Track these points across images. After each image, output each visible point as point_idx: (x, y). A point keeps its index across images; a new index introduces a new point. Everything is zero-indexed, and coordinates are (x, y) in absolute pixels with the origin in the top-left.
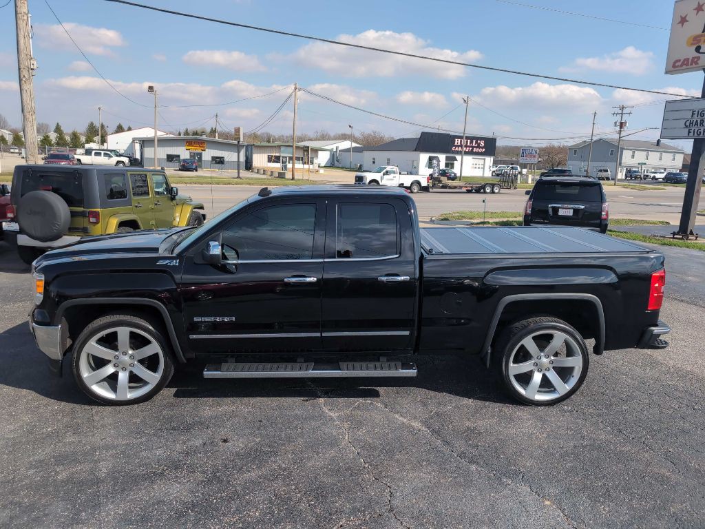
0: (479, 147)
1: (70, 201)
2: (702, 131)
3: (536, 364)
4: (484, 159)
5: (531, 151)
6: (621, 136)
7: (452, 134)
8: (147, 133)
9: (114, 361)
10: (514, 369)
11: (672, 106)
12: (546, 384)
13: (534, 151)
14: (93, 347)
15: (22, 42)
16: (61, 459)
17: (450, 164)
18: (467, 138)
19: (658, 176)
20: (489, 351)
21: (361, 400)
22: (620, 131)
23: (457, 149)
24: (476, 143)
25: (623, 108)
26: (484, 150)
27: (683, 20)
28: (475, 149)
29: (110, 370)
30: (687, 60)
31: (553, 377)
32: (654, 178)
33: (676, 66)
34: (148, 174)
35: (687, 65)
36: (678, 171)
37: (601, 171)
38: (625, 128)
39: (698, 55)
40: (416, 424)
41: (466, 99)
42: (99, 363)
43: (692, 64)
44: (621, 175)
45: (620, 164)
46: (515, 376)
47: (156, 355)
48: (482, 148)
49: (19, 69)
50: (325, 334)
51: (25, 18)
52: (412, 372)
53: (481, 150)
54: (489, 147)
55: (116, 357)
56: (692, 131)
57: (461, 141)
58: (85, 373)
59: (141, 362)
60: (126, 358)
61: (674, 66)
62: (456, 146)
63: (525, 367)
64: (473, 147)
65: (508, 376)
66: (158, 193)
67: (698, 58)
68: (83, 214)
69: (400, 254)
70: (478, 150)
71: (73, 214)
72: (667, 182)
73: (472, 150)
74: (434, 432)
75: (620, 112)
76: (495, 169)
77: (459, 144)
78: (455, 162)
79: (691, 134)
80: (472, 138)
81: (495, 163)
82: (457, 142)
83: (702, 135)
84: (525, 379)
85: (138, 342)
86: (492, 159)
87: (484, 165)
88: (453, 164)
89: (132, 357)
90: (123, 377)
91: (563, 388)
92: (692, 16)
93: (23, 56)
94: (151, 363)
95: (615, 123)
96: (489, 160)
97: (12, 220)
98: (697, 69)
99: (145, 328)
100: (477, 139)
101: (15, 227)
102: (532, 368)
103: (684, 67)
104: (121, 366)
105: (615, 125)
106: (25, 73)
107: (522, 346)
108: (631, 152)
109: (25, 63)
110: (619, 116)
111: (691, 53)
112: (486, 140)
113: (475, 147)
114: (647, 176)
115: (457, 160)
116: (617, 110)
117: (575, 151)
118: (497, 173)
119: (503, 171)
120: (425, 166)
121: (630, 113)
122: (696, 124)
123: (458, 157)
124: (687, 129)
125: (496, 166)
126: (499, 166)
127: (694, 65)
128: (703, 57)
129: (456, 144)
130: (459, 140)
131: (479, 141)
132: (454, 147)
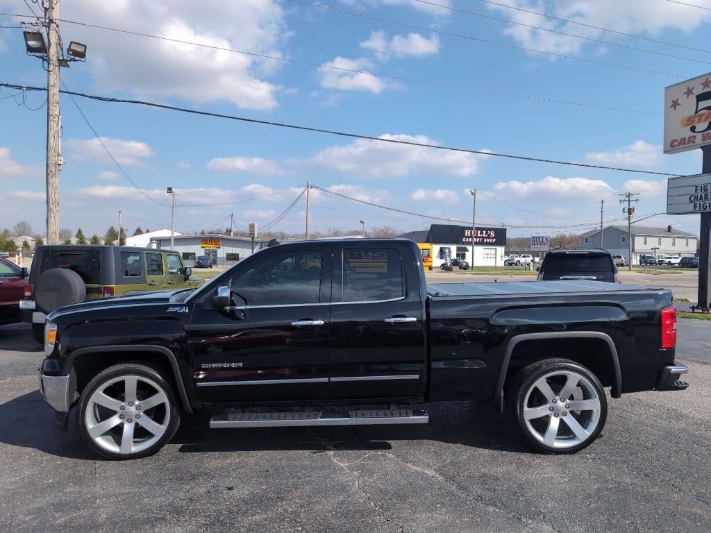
0: (489, 237)
1: (86, 278)
2: (707, 204)
3: (552, 409)
4: (496, 249)
5: (541, 239)
6: (631, 222)
7: (461, 225)
8: (165, 233)
9: (120, 412)
10: (530, 413)
11: (675, 184)
12: (564, 431)
13: (544, 239)
14: (100, 397)
15: (51, 140)
16: (61, 507)
17: (461, 253)
18: (477, 229)
19: (673, 261)
20: (502, 395)
21: (372, 452)
22: (629, 217)
23: (467, 240)
24: (486, 233)
25: (629, 195)
26: (494, 240)
27: (675, 104)
28: (485, 239)
29: (115, 421)
30: (683, 139)
31: (571, 422)
32: (669, 263)
33: (673, 146)
34: (163, 253)
36: (693, 256)
38: (634, 214)
39: (693, 134)
40: (430, 473)
41: (474, 192)
42: (105, 414)
43: (689, 143)
44: (635, 261)
45: (633, 250)
46: (531, 421)
47: (163, 405)
48: (493, 238)
49: (47, 165)
50: (333, 379)
51: (56, 119)
52: (423, 419)
53: (491, 240)
54: (500, 237)
55: (123, 408)
56: (698, 205)
57: (471, 232)
58: (90, 425)
59: (147, 413)
60: (133, 409)
61: (672, 146)
62: (466, 237)
63: (541, 412)
64: (483, 238)
65: (524, 421)
66: (172, 273)
67: (695, 137)
68: (98, 291)
69: (406, 295)
70: (488, 240)
71: (89, 291)
72: (683, 267)
73: (483, 240)
74: (448, 478)
75: (627, 199)
76: (507, 258)
77: (469, 235)
78: (467, 253)
79: (697, 209)
80: (482, 229)
81: (507, 253)
82: (467, 233)
83: (708, 209)
84: (542, 424)
85: (145, 391)
86: (503, 248)
87: (496, 254)
88: (464, 255)
89: (138, 408)
90: (128, 429)
91: (583, 434)
92: (682, 99)
93: (51, 153)
94: (157, 414)
95: (624, 210)
96: (501, 250)
97: (30, 298)
98: (695, 147)
99: (153, 378)
100: (487, 230)
101: (32, 305)
102: (548, 412)
103: (682, 146)
104: (127, 417)
105: (624, 212)
106: (52, 168)
107: (536, 389)
108: (643, 239)
109: (53, 160)
110: (626, 203)
111: (687, 133)
112: (496, 230)
113: (486, 237)
114: (662, 261)
115: (468, 251)
116: (624, 198)
117: (587, 239)
118: (509, 262)
119: (515, 261)
120: (437, 257)
121: (637, 200)
122: (701, 198)
123: (469, 247)
124: (693, 204)
125: (508, 256)
126: (510, 256)
127: (691, 144)
128: (699, 136)
129: (466, 235)
130: (469, 231)
131: (489, 232)
132: (464, 238)
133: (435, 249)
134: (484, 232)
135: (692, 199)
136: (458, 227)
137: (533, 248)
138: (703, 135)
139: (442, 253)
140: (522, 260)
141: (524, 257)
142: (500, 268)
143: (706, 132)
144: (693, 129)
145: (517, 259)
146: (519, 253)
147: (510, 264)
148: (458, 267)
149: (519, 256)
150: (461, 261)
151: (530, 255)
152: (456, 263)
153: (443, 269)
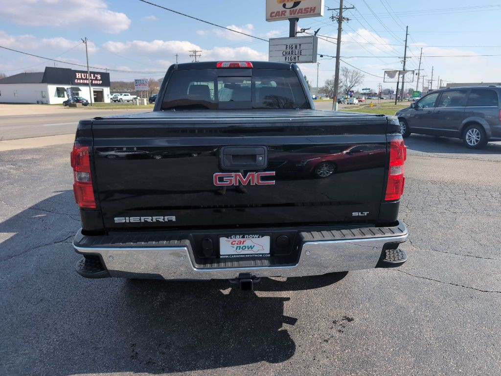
0: (96, 79)
2: (293, 58)
4: (103, 89)
5: (142, 81)
11: (273, 42)
13: (144, 82)
17: (75, 92)
18: (91, 73)
23: (79, 81)
24: (94, 76)
26: (101, 82)
30: (279, 12)
33: (272, 16)
35: (279, 15)
39: (284, 9)
41: (84, 40)
43: (282, 15)
48: (100, 80)
53: (99, 82)
54: (105, 80)
56: (287, 58)
57: (81, 75)
61: (271, 16)
62: (78, 79)
64: (92, 80)
67: (285, 12)
70: (96, 82)
73: (92, 82)
75: (194, 54)
76: (112, 97)
78: (79, 92)
81: (112, 93)
82: (78, 75)
83: (293, 60)
86: (109, 88)
87: (103, 93)
88: (78, 94)
98: (285, 19)
100: (94, 73)
103: (277, 17)
110: (194, 57)
111: (280, 8)
112: (102, 74)
113: (93, 80)
115: (80, 90)
116: (192, 53)
118: (114, 99)
119: (119, 99)
120: (55, 96)
122: (289, 54)
123: (81, 88)
124: (284, 57)
125: (112, 95)
126: (115, 94)
127: (283, 16)
128: (288, 11)
129: (77, 77)
130: (80, 74)
131: (96, 75)
132: (76, 80)
133: (52, 89)
134: (92, 75)
135: (284, 53)
136: (70, 70)
137: (136, 89)
138: (290, 11)
139: (60, 92)
140: (125, 98)
141: (125, 95)
142: (108, 104)
143: (292, 9)
144: (284, 6)
145: (119, 97)
146: (121, 93)
147: (115, 101)
148: (81, 104)
149: (121, 95)
150: (81, 99)
151: (129, 94)
152: (78, 101)
153: (66, 106)
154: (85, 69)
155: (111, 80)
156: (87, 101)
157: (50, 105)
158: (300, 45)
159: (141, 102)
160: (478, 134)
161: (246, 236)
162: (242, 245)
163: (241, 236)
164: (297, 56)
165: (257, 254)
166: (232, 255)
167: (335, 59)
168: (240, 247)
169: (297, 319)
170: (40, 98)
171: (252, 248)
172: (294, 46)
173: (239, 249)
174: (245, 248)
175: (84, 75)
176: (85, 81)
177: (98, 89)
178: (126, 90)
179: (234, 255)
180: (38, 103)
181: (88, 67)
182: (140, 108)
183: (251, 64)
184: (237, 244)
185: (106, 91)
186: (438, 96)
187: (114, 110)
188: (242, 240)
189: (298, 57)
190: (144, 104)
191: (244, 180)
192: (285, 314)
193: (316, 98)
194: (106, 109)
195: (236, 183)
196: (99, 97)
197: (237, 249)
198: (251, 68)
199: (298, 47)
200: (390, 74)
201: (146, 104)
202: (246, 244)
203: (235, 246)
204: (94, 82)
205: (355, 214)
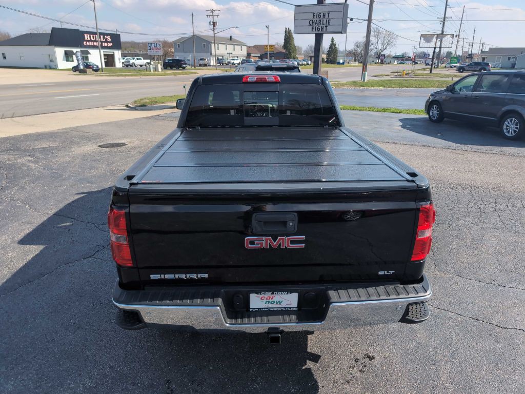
0: (106, 41)
2: (320, 28)
4: (114, 52)
5: (156, 46)
6: (215, 32)
7: (81, 29)
11: (299, 9)
13: (158, 45)
17: (85, 56)
18: (100, 34)
19: (236, 62)
22: (214, 29)
24: (104, 38)
25: (212, 11)
26: (111, 44)
28: (104, 43)
32: (234, 64)
37: (201, 59)
38: (216, 27)
44: (213, 62)
45: (211, 54)
48: (110, 42)
54: (115, 42)
56: (314, 28)
62: (87, 41)
70: (106, 44)
73: (102, 44)
75: (211, 14)
76: (124, 61)
77: (89, 39)
78: (89, 55)
79: (314, 30)
81: (124, 56)
82: (87, 37)
86: (120, 51)
88: (88, 57)
95: (210, 22)
100: (104, 34)
105: (210, 25)
108: (224, 46)
110: (211, 17)
112: (112, 36)
114: (229, 62)
116: (209, 13)
117: (179, 45)
119: (131, 63)
120: (63, 60)
121: (218, 15)
122: (316, 23)
123: (90, 51)
124: (311, 27)
125: (124, 59)
126: (126, 58)
129: (86, 39)
130: (88, 35)
131: (106, 37)
132: (85, 42)
133: (60, 52)
134: (102, 37)
135: (311, 23)
136: (78, 31)
137: (150, 53)
139: (68, 56)
140: (137, 62)
141: (137, 59)
142: (120, 70)
145: (132, 61)
146: (134, 56)
147: (127, 65)
148: (91, 70)
149: (133, 59)
150: (91, 64)
151: (142, 58)
152: (88, 66)
153: (75, 71)
154: (95, 30)
155: (122, 40)
156: (98, 67)
157: (58, 70)
158: (329, 13)
159: (154, 66)
160: (516, 125)
161: (275, 293)
162: (271, 301)
163: (270, 293)
164: (324, 26)
165: (285, 308)
166: (261, 308)
167: (367, 22)
168: (269, 302)
169: (320, 356)
170: (48, 63)
171: (280, 302)
172: (322, 15)
173: (268, 303)
174: (274, 303)
175: (93, 37)
176: (95, 44)
177: (109, 52)
178: (138, 52)
179: (263, 308)
180: (46, 68)
181: (97, 29)
182: (154, 75)
183: (279, 78)
184: (266, 299)
185: (117, 54)
186: (477, 80)
187: (127, 77)
188: (271, 296)
189: (326, 27)
190: (158, 71)
191: (275, 243)
192: (309, 350)
193: (343, 63)
194: (118, 76)
195: (266, 246)
196: (110, 60)
197: (266, 303)
198: (279, 83)
199: (327, 15)
200: (427, 38)
201: (160, 70)
202: (274, 299)
203: (265, 301)
204: (104, 44)
205: (381, 273)
